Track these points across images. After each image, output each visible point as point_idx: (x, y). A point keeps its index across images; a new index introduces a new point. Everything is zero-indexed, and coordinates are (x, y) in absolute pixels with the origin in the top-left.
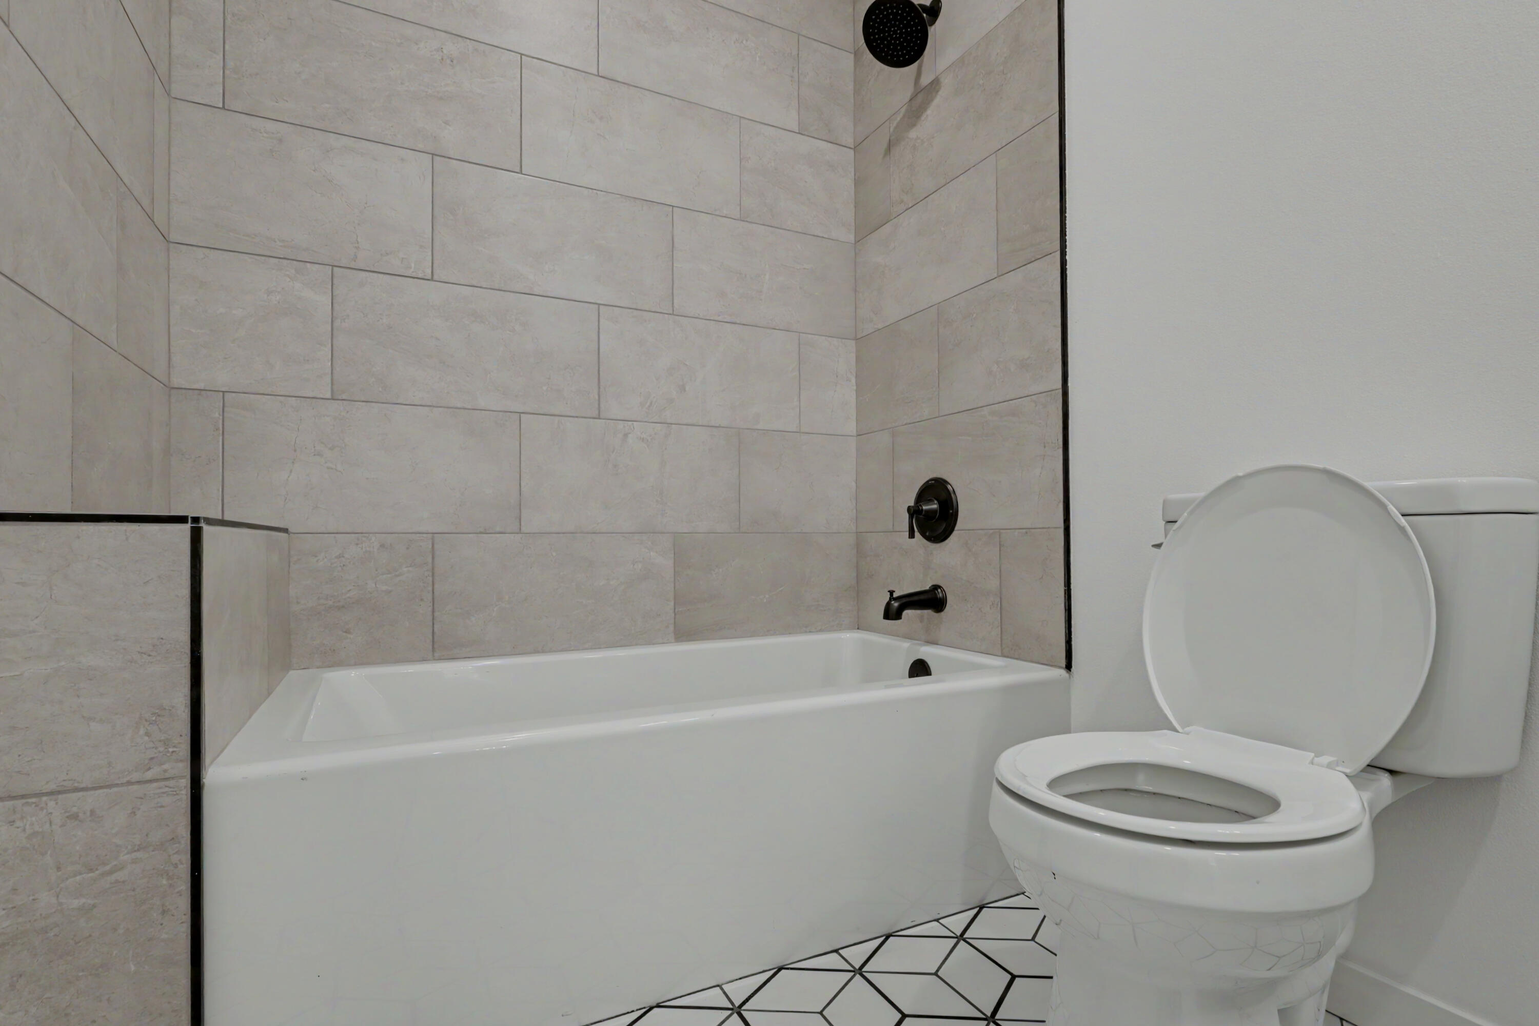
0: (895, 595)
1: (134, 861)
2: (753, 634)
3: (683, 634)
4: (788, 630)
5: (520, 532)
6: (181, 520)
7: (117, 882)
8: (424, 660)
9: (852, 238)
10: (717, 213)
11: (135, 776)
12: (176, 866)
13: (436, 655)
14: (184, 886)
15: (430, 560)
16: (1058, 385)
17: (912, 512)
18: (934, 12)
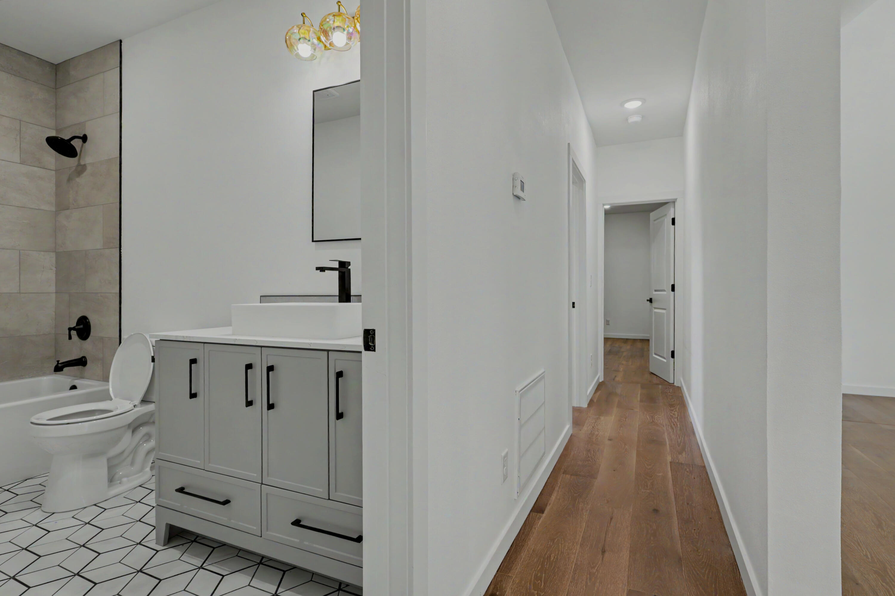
0: (60, 362)
9: (53, 209)
16: (118, 292)
17: (70, 329)
18: (84, 139)
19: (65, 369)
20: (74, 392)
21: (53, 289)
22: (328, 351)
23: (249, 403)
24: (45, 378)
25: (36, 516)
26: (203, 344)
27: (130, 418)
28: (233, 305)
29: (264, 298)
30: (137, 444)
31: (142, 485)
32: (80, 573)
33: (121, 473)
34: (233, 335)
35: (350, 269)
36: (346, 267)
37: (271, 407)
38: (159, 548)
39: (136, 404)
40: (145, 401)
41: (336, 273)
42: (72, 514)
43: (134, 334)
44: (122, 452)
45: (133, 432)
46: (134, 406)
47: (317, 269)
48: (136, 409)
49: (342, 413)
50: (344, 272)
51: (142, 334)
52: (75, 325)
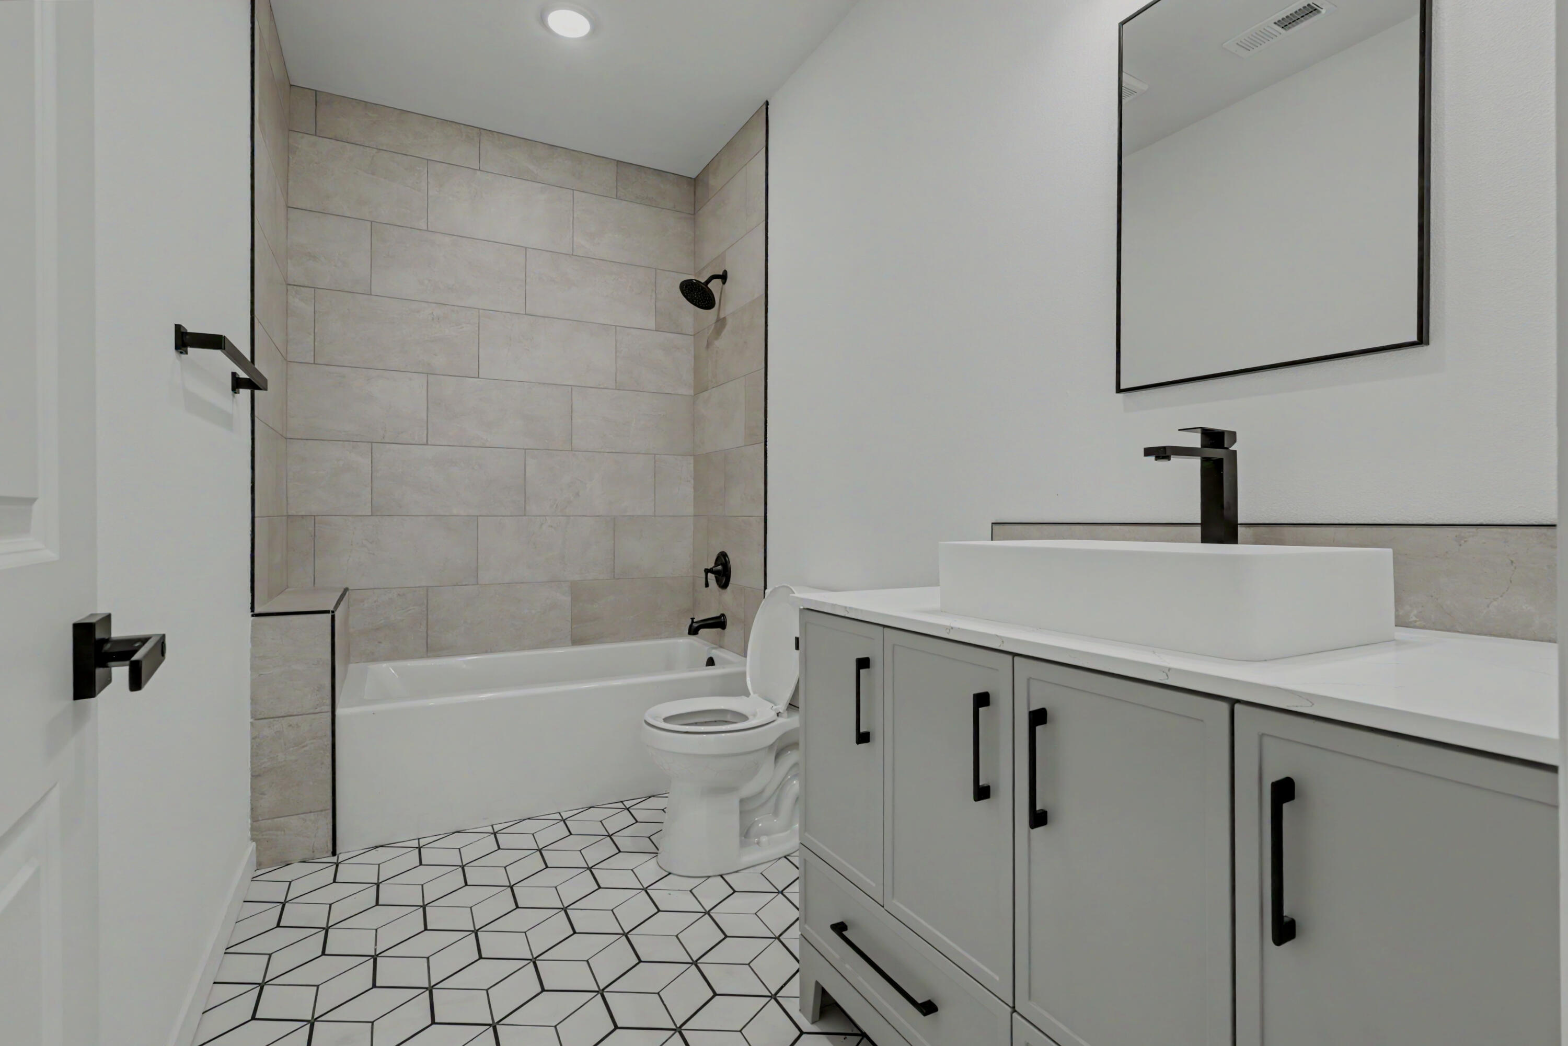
0: (695, 620)
1: (312, 743)
2: (623, 640)
3: (577, 641)
4: (645, 637)
5: (478, 584)
6: (327, 612)
7: (305, 751)
8: (422, 657)
9: (692, 392)
10: (602, 386)
11: (312, 711)
12: (326, 746)
13: (429, 654)
14: (329, 754)
15: (425, 602)
16: (763, 515)
17: (707, 571)
18: (723, 277)
19: (702, 631)
20: (711, 671)
21: (690, 510)
22: (1233, 702)
23: (982, 793)
24: (681, 641)
25: (649, 870)
26: (882, 628)
27: (770, 736)
28: (941, 542)
29: (999, 528)
30: (783, 780)
31: (788, 856)
32: (684, 1030)
33: (760, 825)
34: (942, 612)
35: (1235, 452)
36: (1226, 446)
37: (1038, 819)
38: (806, 1025)
39: (781, 711)
40: (792, 706)
41: (1195, 463)
42: (693, 883)
43: (779, 587)
44: (762, 791)
45: (777, 757)
46: (778, 714)
47: (1148, 452)
48: (780, 720)
49: (1292, 923)
50: (1221, 461)
51: (787, 587)
52: (713, 565)
